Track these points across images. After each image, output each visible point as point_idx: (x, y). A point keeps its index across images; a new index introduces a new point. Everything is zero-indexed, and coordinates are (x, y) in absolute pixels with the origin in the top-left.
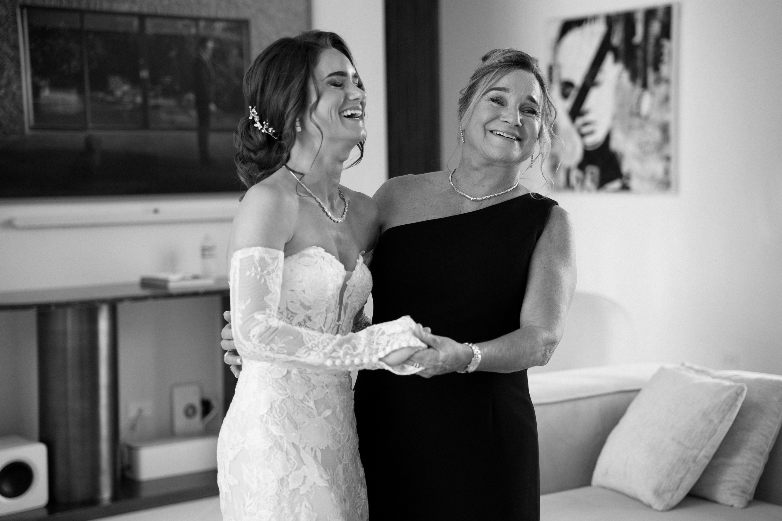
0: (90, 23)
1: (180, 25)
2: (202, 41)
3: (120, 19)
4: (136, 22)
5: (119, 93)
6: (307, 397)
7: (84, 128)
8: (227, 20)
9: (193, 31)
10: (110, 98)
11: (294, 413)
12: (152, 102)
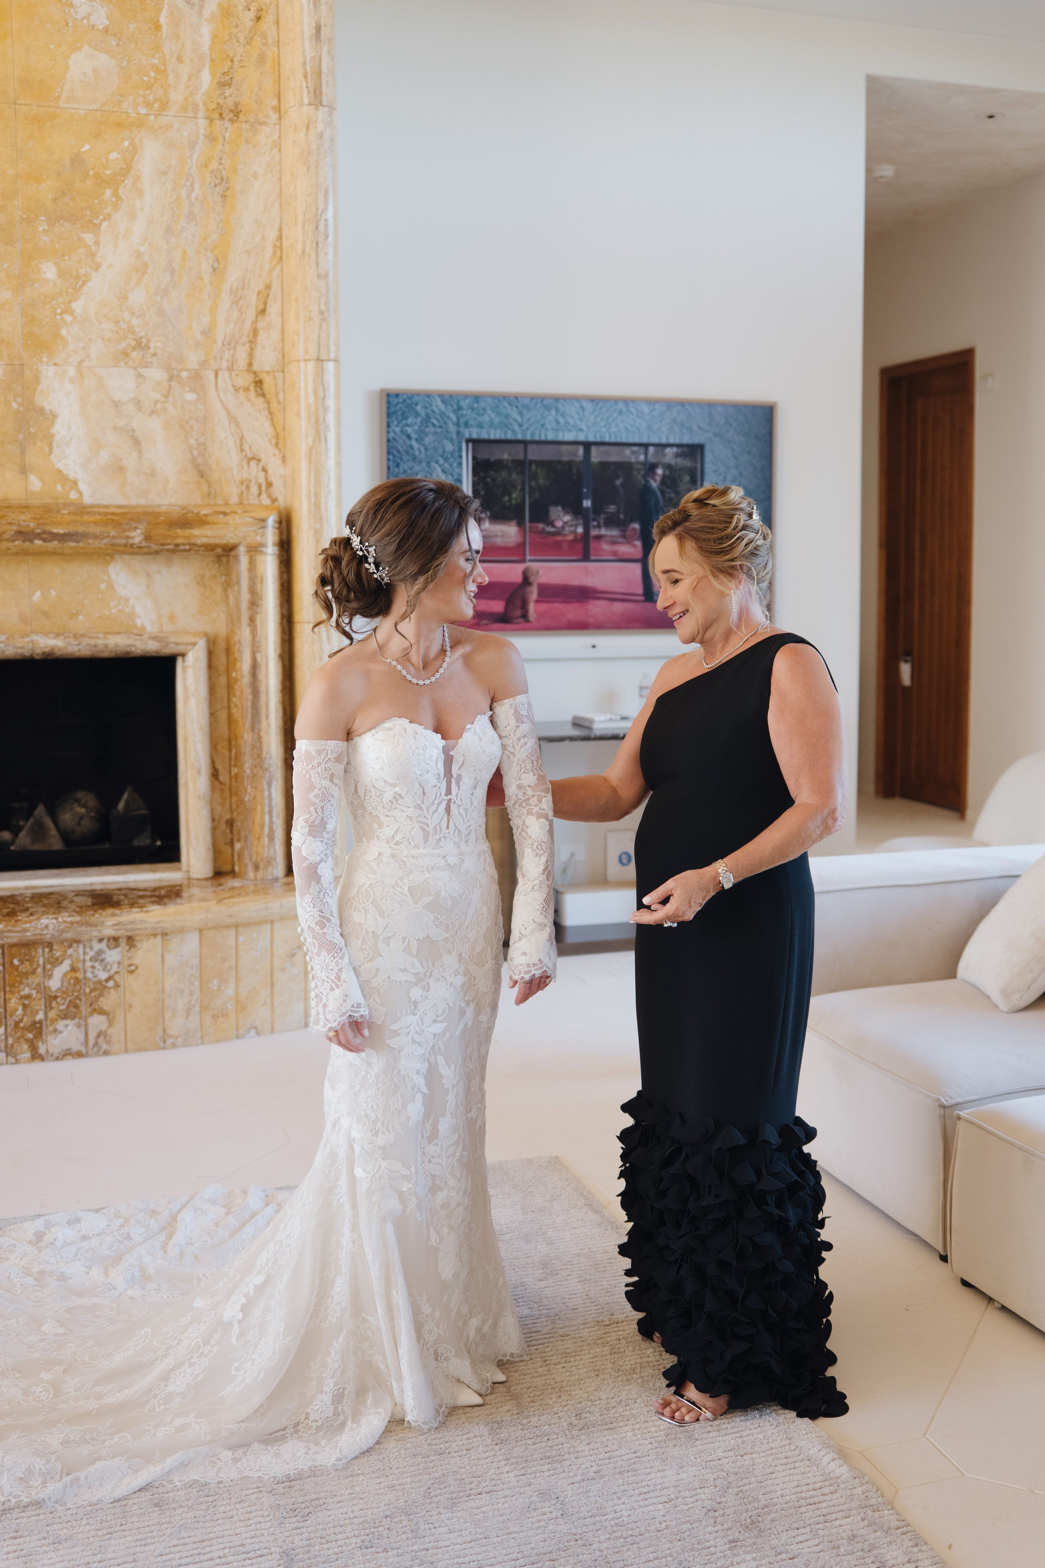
0: (534, 454)
1: (627, 451)
2: (651, 468)
3: (564, 448)
4: (581, 450)
5: (559, 524)
6: (400, 883)
7: (523, 561)
8: (678, 446)
9: (642, 458)
10: (550, 529)
11: (382, 899)
12: (594, 532)
